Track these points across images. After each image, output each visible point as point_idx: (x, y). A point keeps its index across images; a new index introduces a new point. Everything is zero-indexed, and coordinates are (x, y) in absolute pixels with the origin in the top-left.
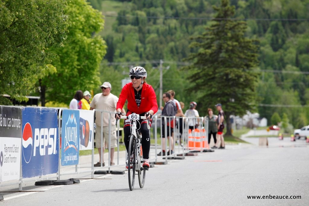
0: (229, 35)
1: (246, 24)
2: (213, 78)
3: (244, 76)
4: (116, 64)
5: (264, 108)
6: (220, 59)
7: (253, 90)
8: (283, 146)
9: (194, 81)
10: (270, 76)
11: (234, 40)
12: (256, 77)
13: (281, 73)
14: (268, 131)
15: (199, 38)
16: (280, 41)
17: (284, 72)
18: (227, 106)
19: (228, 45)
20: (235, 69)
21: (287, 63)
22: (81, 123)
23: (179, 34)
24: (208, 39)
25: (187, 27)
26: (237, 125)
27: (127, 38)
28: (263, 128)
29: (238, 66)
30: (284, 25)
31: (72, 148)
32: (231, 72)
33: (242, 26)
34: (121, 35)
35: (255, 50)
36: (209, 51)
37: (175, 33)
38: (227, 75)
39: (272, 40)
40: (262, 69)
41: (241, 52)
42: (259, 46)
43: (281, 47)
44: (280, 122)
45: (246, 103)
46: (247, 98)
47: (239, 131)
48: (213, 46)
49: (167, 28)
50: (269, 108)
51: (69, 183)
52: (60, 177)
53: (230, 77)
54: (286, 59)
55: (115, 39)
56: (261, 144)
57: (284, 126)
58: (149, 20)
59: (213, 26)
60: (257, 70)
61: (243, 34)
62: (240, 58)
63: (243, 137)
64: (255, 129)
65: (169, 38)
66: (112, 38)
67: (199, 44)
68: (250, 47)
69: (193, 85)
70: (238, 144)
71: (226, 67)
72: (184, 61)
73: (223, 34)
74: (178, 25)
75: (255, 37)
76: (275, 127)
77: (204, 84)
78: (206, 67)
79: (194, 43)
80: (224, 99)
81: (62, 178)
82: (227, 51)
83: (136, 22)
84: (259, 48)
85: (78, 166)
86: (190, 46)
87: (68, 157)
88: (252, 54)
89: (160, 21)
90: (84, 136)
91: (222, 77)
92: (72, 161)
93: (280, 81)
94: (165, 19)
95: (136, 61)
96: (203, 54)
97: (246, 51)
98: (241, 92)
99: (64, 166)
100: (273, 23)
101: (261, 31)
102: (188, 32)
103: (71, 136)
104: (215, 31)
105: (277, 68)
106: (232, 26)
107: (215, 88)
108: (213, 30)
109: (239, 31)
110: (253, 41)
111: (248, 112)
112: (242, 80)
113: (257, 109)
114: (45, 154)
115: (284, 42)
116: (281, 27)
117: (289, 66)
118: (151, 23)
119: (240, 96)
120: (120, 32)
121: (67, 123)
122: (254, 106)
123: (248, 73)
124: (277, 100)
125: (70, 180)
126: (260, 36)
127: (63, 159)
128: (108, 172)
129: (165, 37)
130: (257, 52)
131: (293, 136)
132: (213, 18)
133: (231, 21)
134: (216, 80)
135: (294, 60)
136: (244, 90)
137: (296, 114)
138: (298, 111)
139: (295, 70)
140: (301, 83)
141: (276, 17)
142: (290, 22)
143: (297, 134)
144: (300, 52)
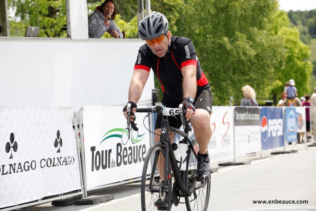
103: (292, 124)
114: (276, 136)
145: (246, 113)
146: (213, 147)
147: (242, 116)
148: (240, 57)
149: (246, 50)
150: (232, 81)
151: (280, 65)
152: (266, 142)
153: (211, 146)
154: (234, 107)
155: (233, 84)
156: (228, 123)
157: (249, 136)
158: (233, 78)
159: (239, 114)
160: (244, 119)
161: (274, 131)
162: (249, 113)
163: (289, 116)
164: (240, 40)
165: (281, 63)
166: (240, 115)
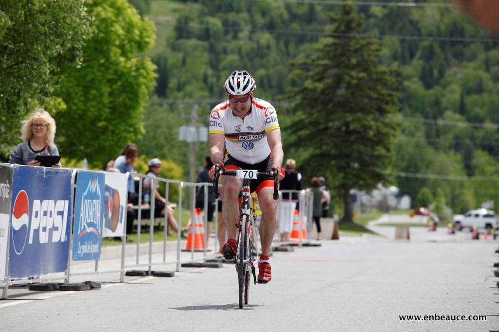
0: (354, 61)
1: (381, 45)
3: (374, 127)
4: (171, 101)
5: (407, 179)
6: (337, 99)
7: (388, 150)
8: (434, 241)
9: (295, 132)
10: (417, 129)
11: (360, 68)
12: (394, 129)
13: (436, 124)
14: (412, 216)
15: (305, 64)
16: (436, 73)
17: (440, 122)
18: (346, 174)
19: (351, 76)
20: (359, 115)
21: (446, 109)
22: (107, 194)
23: (273, 56)
24: (318, 66)
25: (287, 45)
26: (362, 205)
27: (189, 60)
28: (404, 211)
29: (366, 111)
30: (443, 45)
31: (91, 233)
32: (354, 121)
33: (374, 47)
34: (180, 55)
35: (395, 86)
36: (320, 86)
37: (267, 55)
38: (347, 124)
39: (424, 70)
40: (405, 116)
41: (370, 89)
42: (400, 79)
43: (437, 82)
44: (431, 203)
45: (378, 170)
46: (379, 163)
47: (366, 216)
48: (328, 77)
49: (255, 46)
50: (417, 179)
51: (83, 289)
52: (71, 278)
53: (352, 127)
54: (444, 102)
55: (170, 61)
56: (399, 237)
57: (438, 209)
58: (226, 32)
59: (327, 46)
60: (396, 117)
61: (375, 60)
62: (370, 98)
63: (371, 225)
64: (391, 212)
65: (257, 61)
66: (166, 60)
67: (305, 74)
68: (386, 80)
69: (293, 138)
70: (361, 236)
71: (347, 112)
72: (279, 100)
73: (343, 59)
75: (395, 66)
76: (422, 210)
77: (310, 138)
78: (314, 111)
79: (297, 71)
80: (343, 163)
81: (73, 280)
82: (349, 86)
83: (206, 35)
84: (401, 83)
85: (100, 263)
86: (290, 76)
87: (84, 247)
88: (389, 92)
89: (244, 34)
90: (110, 215)
91: (339, 129)
92: (90, 254)
93: (433, 137)
94: (252, 32)
95: (203, 97)
96: (311, 90)
97: (379, 87)
98: (369, 153)
99: (78, 262)
100: (426, 43)
101: (406, 55)
102: (288, 53)
103: (91, 213)
104: (331, 54)
105: (431, 114)
106: (358, 46)
107: (327, 144)
108: (328, 52)
109: (370, 55)
110: (391, 72)
111: (380, 185)
112: (371, 133)
113: (395, 181)
114: (47, 242)
115: (442, 73)
116: (438, 50)
117: (449, 114)
118: (229, 37)
119: (366, 158)
120: (179, 51)
121: (85, 194)
122: (390, 175)
123: (382, 122)
124: (428, 167)
125: (86, 283)
126: (404, 63)
127: (75, 249)
128: (147, 274)
129: (251, 60)
130: (397, 90)
131: (450, 225)
132: (328, 33)
133: (358, 38)
134: (329, 131)
135: (458, 104)
136: (374, 150)
137: (457, 191)
138: (462, 185)
139: (458, 120)
140: (468, 141)
141: (430, 34)
142: (453, 44)
143: (458, 222)
144: (467, 91)
152: (22, 255)
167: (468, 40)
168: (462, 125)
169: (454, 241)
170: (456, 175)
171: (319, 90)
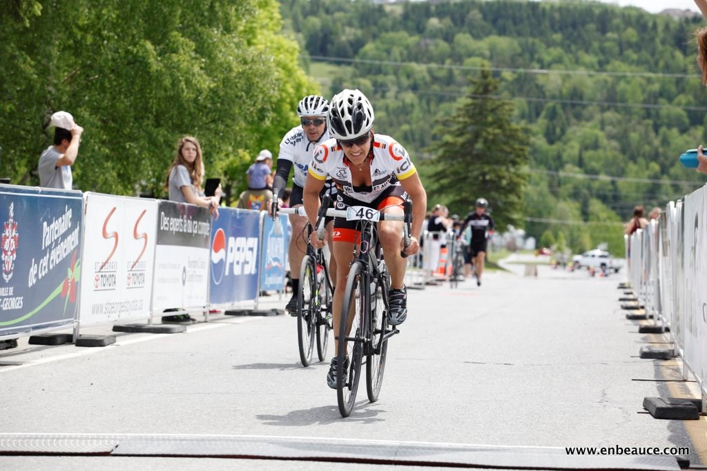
0: (490, 119)
1: (512, 104)
2: (465, 178)
3: (508, 178)
5: (533, 223)
6: (475, 152)
7: (519, 197)
8: (556, 278)
9: (437, 181)
10: (541, 179)
11: (495, 126)
12: (524, 179)
13: (558, 176)
14: (537, 255)
15: (446, 121)
17: (562, 174)
19: (488, 133)
20: (496, 167)
21: (567, 162)
23: (417, 113)
24: (459, 123)
25: (428, 103)
26: (493, 245)
28: (530, 251)
29: (500, 163)
30: (564, 106)
32: (490, 171)
33: (507, 108)
35: (524, 142)
37: (411, 112)
38: (484, 174)
39: (548, 128)
40: (531, 167)
41: (506, 143)
43: (559, 139)
44: (553, 244)
45: (510, 215)
46: (511, 209)
47: (497, 254)
48: (468, 133)
49: (401, 104)
50: (540, 224)
53: (488, 177)
54: (565, 156)
56: (528, 274)
57: (559, 249)
59: (467, 105)
60: (525, 169)
61: (508, 118)
62: (502, 151)
63: (501, 263)
64: (518, 252)
65: (402, 118)
67: (445, 129)
68: (518, 136)
69: (435, 186)
70: (495, 271)
71: (483, 163)
72: (423, 152)
73: (481, 117)
74: (416, 101)
75: (523, 124)
76: (545, 250)
77: (450, 186)
78: (455, 162)
79: (439, 127)
81: (261, 307)
82: (486, 141)
84: (528, 137)
86: (432, 132)
88: (521, 147)
89: (391, 94)
91: (476, 178)
92: (275, 285)
93: (555, 187)
94: (398, 92)
96: (451, 144)
97: (512, 142)
98: (503, 200)
100: (551, 104)
101: (533, 113)
102: (429, 111)
103: (276, 250)
104: (471, 112)
105: (553, 167)
106: (494, 106)
107: (466, 191)
108: (468, 110)
109: (504, 114)
110: (521, 129)
111: (511, 228)
112: (504, 182)
113: (523, 225)
114: (240, 274)
115: (563, 132)
116: (560, 111)
117: (569, 166)
118: (378, 96)
122: (520, 220)
123: (515, 173)
124: (550, 213)
125: (273, 310)
126: (531, 121)
129: (397, 117)
130: (526, 144)
131: (570, 264)
132: (468, 94)
133: (493, 100)
134: (468, 180)
135: (577, 159)
136: (507, 197)
137: (576, 234)
138: (579, 229)
139: (576, 173)
140: (585, 191)
141: (553, 97)
142: (573, 106)
143: (577, 262)
144: (586, 148)
145: (182, 218)
146: (108, 288)
147: (175, 224)
148: (180, 91)
149: (194, 75)
150: (153, 142)
151: (262, 118)
152: (220, 284)
153: (104, 285)
154: (158, 201)
155: (152, 148)
156: (145, 236)
157: (184, 270)
158: (155, 135)
159: (166, 219)
160: (177, 230)
161: (238, 263)
162: (188, 218)
163: (271, 232)
164: (181, 51)
165: (262, 111)
166: (169, 222)
167: (585, 102)
168: (579, 176)
169: (574, 278)
170: (574, 220)
171: (459, 144)
